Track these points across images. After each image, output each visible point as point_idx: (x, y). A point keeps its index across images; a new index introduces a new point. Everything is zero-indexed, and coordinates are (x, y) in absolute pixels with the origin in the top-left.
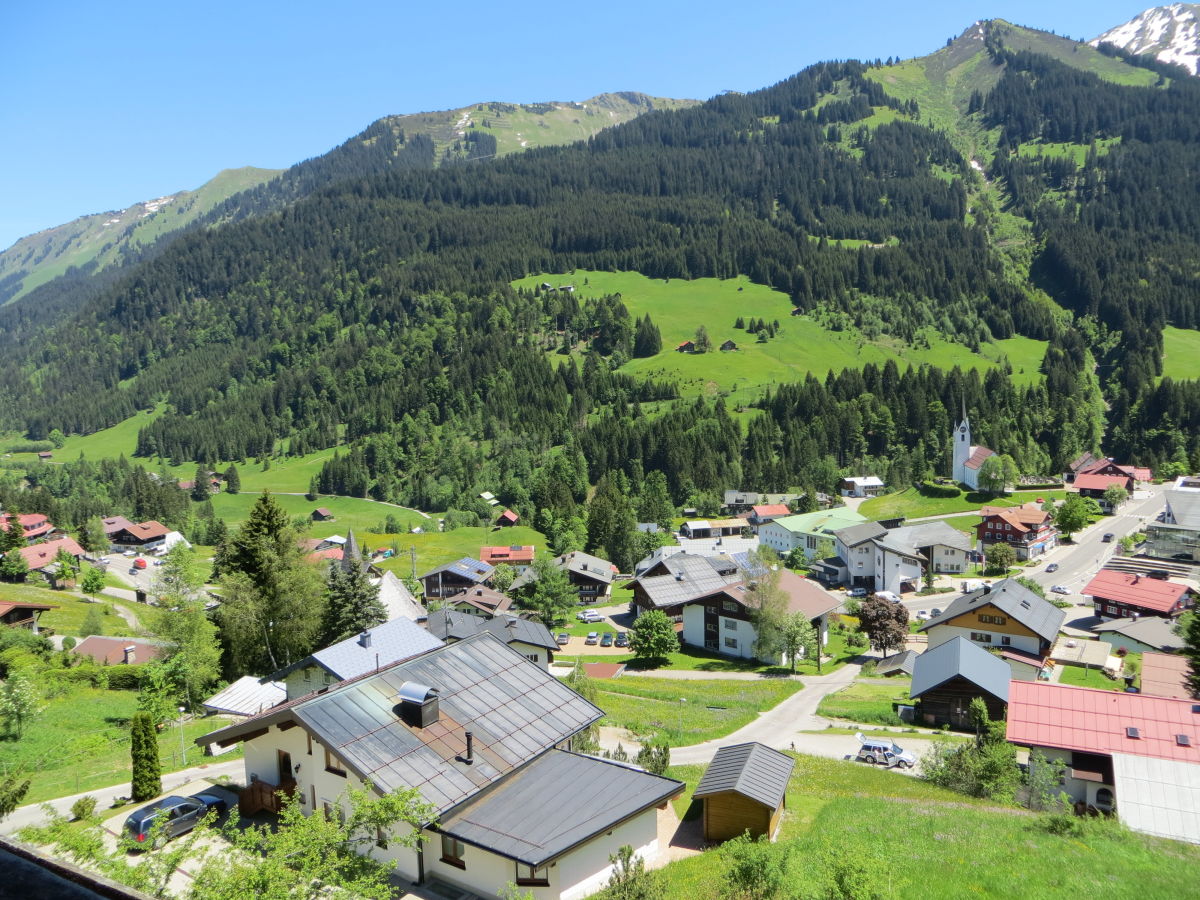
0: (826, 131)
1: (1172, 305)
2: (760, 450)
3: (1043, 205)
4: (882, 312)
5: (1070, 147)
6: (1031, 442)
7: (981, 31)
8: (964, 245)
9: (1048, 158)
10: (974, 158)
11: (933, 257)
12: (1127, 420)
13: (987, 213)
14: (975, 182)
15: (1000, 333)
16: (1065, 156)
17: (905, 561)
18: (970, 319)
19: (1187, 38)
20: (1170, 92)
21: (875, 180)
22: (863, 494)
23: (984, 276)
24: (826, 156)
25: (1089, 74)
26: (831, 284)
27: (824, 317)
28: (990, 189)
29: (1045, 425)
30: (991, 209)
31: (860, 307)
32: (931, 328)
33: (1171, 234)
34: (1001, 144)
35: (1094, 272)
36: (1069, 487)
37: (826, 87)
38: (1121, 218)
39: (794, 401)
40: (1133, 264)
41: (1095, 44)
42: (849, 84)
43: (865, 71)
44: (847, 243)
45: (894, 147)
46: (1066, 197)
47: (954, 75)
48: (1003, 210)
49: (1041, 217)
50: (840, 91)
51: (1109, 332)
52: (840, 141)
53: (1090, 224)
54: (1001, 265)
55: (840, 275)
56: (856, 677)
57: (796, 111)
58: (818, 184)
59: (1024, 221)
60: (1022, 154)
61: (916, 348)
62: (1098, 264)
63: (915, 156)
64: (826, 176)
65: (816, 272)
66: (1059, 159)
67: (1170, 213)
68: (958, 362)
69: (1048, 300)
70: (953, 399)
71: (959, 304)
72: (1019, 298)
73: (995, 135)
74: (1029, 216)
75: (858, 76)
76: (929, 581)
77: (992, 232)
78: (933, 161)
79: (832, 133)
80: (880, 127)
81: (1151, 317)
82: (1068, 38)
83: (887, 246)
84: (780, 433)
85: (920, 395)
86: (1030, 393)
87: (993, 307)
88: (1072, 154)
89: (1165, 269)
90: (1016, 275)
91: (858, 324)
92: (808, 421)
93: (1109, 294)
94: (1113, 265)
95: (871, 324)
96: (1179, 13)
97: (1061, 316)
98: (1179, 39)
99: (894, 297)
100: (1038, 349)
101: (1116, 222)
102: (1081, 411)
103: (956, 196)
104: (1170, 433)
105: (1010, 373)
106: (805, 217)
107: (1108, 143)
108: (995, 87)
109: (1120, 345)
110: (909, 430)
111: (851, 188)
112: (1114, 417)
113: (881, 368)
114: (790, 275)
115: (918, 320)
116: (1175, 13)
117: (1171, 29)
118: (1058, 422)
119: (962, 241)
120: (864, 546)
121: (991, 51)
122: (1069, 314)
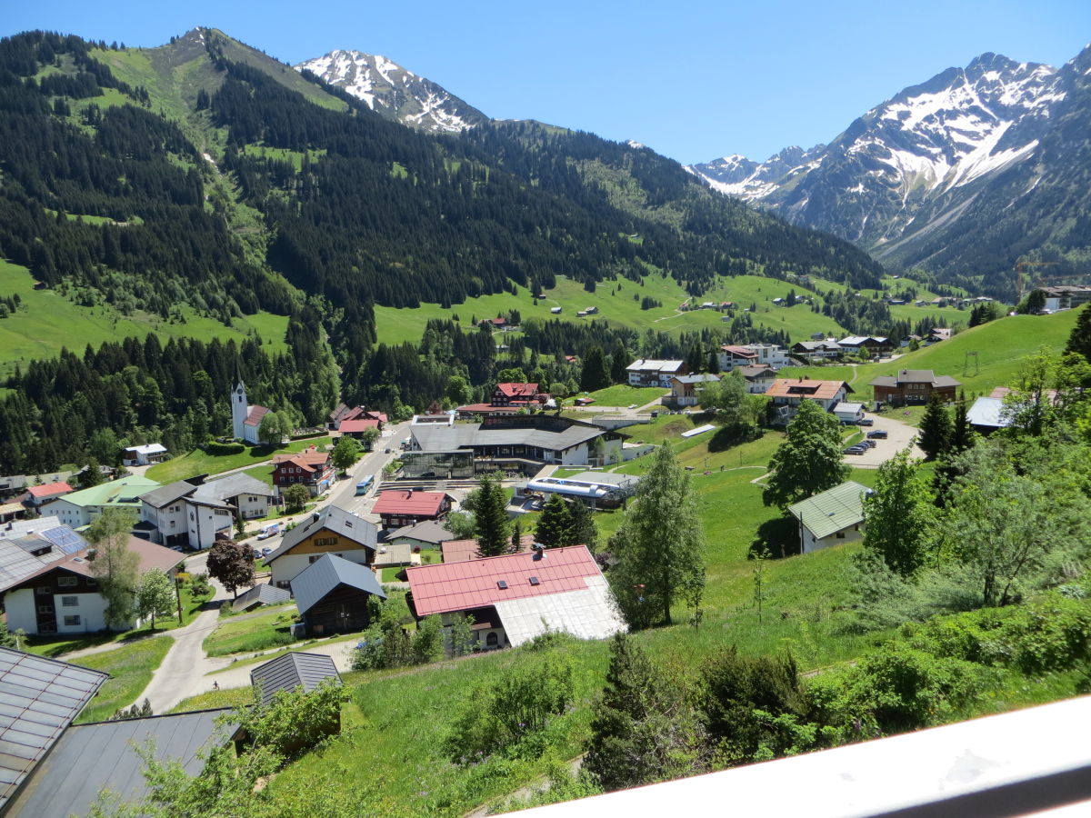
0: (52, 103)
1: (377, 287)
2: (16, 431)
3: (271, 199)
4: (134, 288)
5: (288, 152)
6: (286, 402)
7: (201, 36)
8: (207, 229)
9: (271, 159)
10: (206, 151)
11: (178, 238)
12: (356, 378)
13: (223, 202)
14: (210, 173)
15: (248, 310)
16: (285, 160)
17: (217, 513)
18: (220, 296)
19: (365, 80)
20: (358, 118)
21: (111, 159)
22: (146, 461)
23: (228, 258)
24: (55, 129)
25: (298, 93)
26: (77, 259)
27: (72, 292)
28: (224, 181)
29: (295, 387)
30: (227, 200)
31: (110, 282)
32: (184, 304)
33: (369, 231)
34: (229, 142)
35: (318, 259)
36: (333, 434)
37: (47, 58)
38: (333, 216)
39: (51, 378)
40: (346, 255)
41: (298, 69)
42: (73, 59)
43: (90, 50)
44: (87, 219)
45: (128, 130)
46: (289, 194)
47: (180, 72)
48: (238, 201)
49: (271, 210)
50: (63, 65)
51: (334, 309)
52: (69, 114)
53: (310, 218)
54: (241, 249)
55: (85, 249)
56: (218, 620)
57: (13, 76)
58: (49, 155)
59: (256, 212)
60: (248, 153)
61: (172, 323)
62: (320, 253)
63: (150, 142)
64: (57, 149)
65: (57, 246)
66: (280, 162)
67: (368, 215)
68: (216, 335)
69: (284, 281)
70: (215, 368)
71: (209, 282)
72: (261, 278)
73: (223, 133)
74: (261, 209)
75: (83, 54)
76: (240, 528)
77: (230, 220)
78: (168, 148)
79: (59, 105)
80: (112, 108)
81: (363, 297)
82: (277, 60)
83: (132, 225)
84: (38, 412)
85: (184, 366)
86: (280, 360)
87: (239, 286)
88: (291, 158)
89: (370, 260)
90: (256, 258)
91: (110, 299)
92: (69, 396)
93: (331, 278)
94: (332, 255)
95: (123, 299)
96: (358, 58)
97: (296, 294)
98: (359, 79)
99: (146, 274)
100: (282, 323)
101: (330, 219)
102: (323, 373)
103: (194, 183)
104: (389, 387)
105: (260, 344)
106: (36, 188)
107: (317, 153)
108: (219, 90)
109: (344, 320)
110: (177, 400)
111: (86, 164)
112: (347, 378)
113: (142, 341)
114: (26, 247)
115: (171, 296)
116: (354, 57)
117: (353, 68)
118: (306, 383)
119: (204, 224)
120: (174, 506)
121: (212, 57)
122: (301, 293)
